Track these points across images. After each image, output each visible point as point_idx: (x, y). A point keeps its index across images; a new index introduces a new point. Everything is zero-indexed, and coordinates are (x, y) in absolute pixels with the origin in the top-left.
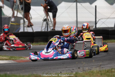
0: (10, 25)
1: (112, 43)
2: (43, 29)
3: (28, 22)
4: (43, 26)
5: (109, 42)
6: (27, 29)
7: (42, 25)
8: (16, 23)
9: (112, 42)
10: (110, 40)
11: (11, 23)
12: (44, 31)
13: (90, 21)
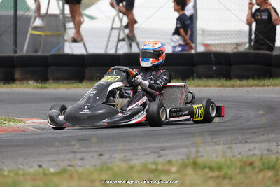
0: (29, 35)
1: (274, 88)
4: (111, 39)
5: (268, 86)
6: (70, 47)
8: (44, 32)
9: (274, 86)
10: (271, 80)
11: (31, 31)
12: (111, 51)
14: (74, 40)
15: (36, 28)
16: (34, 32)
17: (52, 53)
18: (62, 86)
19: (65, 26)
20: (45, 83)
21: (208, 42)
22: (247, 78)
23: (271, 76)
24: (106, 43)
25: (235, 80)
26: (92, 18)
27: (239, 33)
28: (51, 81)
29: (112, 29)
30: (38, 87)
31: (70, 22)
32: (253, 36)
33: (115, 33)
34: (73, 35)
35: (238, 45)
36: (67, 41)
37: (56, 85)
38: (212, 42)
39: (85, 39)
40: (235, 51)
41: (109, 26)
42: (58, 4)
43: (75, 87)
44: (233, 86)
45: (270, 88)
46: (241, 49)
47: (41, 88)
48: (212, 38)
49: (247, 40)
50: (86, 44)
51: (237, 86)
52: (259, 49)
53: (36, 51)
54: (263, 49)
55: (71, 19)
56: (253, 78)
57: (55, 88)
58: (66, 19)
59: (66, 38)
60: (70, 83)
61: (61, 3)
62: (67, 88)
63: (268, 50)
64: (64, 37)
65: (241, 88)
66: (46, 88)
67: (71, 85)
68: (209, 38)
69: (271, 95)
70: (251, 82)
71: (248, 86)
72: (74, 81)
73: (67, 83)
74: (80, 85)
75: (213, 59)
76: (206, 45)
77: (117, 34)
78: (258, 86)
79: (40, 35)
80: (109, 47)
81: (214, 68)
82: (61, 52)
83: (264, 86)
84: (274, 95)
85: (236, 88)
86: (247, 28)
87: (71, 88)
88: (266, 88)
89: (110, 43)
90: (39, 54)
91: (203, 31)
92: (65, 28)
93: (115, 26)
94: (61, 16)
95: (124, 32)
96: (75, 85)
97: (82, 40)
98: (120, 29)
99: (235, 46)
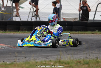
1: (88, 35)
2: (30, 19)
3: (17, 11)
5: (86, 34)
6: (15, 18)
7: (28, 15)
8: (5, 12)
9: (88, 34)
10: (87, 32)
11: (0, 12)
12: (30, 20)
13: (75, 13)
14: (16, 16)
15: (2, 11)
16: (2, 13)
17: (8, 20)
18: (11, 32)
19: (13, 11)
20: (5, 31)
21: (65, 18)
22: (78, 31)
23: (87, 30)
24: (28, 17)
25: (74, 31)
26: (22, 8)
27: (76, 14)
28: (8, 30)
29: (30, 12)
30: (3, 33)
31: (15, 9)
32: (81, 16)
33: (31, 13)
34: (16, 14)
35: (75, 19)
36: (14, 16)
37: (9, 32)
38: (66, 18)
39: (20, 15)
40: (74, 21)
41: (29, 11)
42: (11, 2)
43: (16, 33)
44: (73, 34)
45: (87, 34)
46: (76, 20)
47: (4, 33)
48: (66, 16)
49: (78, 17)
50: (21, 17)
51: (75, 34)
52: (83, 20)
53: (2, 20)
54: (84, 21)
55: (15, 8)
56: (81, 31)
57: (9, 33)
58: (14, 8)
59: (13, 15)
60: (14, 32)
61: (12, 2)
62: (13, 33)
63: (86, 21)
64: (12, 15)
65: (76, 35)
66: (6, 33)
67: (15, 32)
68: (65, 16)
69: (87, 37)
70: (80, 32)
71: (79, 34)
72: (16, 31)
73: (13, 31)
74: (18, 32)
75: (66, 24)
76: (64, 19)
77: (32, 14)
78: (82, 34)
79: (4, 14)
80: (29, 19)
81: (67, 27)
82: (11, 20)
83: (84, 34)
84: (88, 37)
85: (74, 34)
86: (78, 13)
87: (15, 33)
88: (85, 34)
89: (29, 17)
90: (4, 20)
91: (63, 13)
92: (13, 12)
93: (31, 11)
94: (12, 7)
95: (34, 13)
96: (16, 32)
97: (19, 16)
98: (33, 12)
99: (74, 19)
